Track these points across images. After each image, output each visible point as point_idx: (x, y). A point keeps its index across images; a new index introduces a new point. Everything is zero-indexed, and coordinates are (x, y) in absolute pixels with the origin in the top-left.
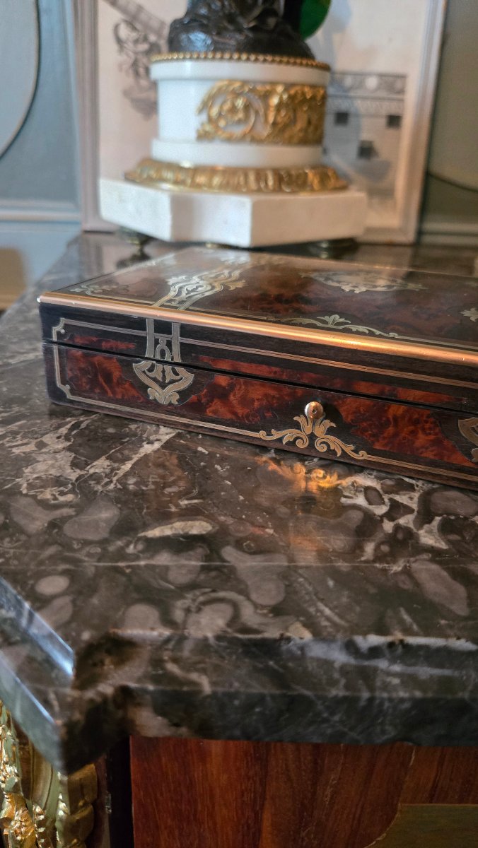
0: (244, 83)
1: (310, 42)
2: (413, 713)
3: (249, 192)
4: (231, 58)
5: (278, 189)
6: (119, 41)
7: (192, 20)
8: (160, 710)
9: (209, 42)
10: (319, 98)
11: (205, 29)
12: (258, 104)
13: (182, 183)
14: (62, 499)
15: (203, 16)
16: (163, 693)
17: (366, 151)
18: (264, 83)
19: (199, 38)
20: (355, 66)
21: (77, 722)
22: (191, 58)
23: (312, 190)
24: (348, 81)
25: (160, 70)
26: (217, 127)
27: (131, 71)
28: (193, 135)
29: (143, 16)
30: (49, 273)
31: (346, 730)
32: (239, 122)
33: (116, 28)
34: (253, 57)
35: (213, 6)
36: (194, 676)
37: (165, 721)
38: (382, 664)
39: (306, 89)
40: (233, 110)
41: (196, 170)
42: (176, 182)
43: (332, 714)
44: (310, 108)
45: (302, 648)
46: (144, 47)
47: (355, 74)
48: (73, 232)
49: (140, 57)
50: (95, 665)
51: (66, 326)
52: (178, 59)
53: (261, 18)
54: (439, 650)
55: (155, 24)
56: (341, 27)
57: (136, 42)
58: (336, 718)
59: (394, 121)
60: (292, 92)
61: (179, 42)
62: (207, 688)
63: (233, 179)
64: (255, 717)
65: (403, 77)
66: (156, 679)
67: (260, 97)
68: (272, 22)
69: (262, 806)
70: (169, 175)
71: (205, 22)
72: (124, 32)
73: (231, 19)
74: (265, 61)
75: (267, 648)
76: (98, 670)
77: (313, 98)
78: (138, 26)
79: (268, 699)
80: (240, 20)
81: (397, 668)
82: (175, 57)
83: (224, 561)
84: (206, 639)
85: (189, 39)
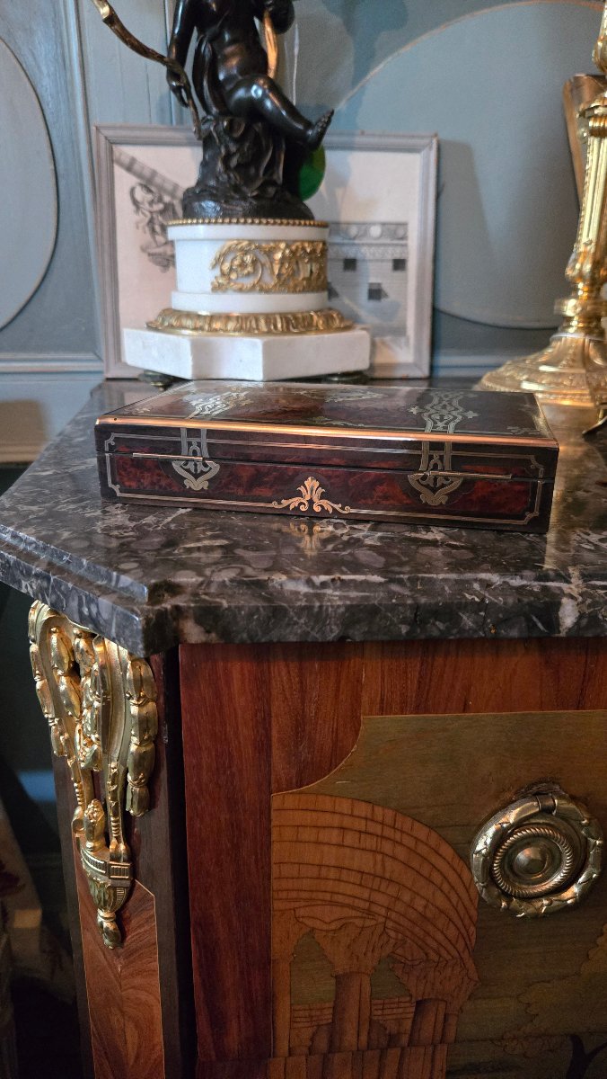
0: (251, 242)
1: (310, 203)
2: (347, 615)
3: (261, 334)
4: (238, 223)
5: (286, 331)
6: (135, 202)
7: (202, 191)
8: (199, 622)
9: (218, 209)
10: (318, 251)
11: (214, 198)
12: (263, 259)
13: (201, 328)
14: (126, 534)
15: (213, 187)
16: (199, 607)
17: (376, 293)
18: (268, 241)
19: (209, 205)
20: (358, 218)
21: (152, 619)
22: (203, 223)
23: (318, 330)
24: (353, 231)
25: (175, 232)
26: (230, 279)
27: (147, 229)
28: (209, 288)
29: (158, 180)
30: (81, 413)
31: (309, 629)
32: (248, 274)
33: (132, 191)
34: (257, 221)
35: (220, 179)
36: (218, 600)
37: (202, 629)
38: (329, 591)
39: (306, 245)
40: (243, 265)
41: (212, 318)
42: (195, 329)
43: (299, 618)
44: (310, 260)
45: (281, 585)
46: (161, 206)
47: (359, 224)
48: (97, 380)
49: (154, 216)
50: (159, 596)
51: (116, 439)
52: (191, 224)
53: (263, 188)
54: (362, 582)
55: (169, 187)
56: (342, 182)
57: (151, 203)
58: (302, 621)
59: (399, 264)
60: (294, 248)
61: (192, 208)
62: (225, 604)
63: (246, 324)
64: (254, 623)
65: (404, 225)
66: (196, 602)
67: (265, 253)
68: (271, 190)
69: (270, 723)
70: (189, 323)
71: (215, 192)
72: (140, 194)
73: (236, 189)
74: (267, 223)
75: (260, 585)
76: (161, 598)
77: (313, 251)
78: (153, 189)
79: (261, 609)
80: (244, 189)
81: (337, 593)
82: (189, 221)
83: (234, 553)
84: (224, 581)
85: (201, 206)
